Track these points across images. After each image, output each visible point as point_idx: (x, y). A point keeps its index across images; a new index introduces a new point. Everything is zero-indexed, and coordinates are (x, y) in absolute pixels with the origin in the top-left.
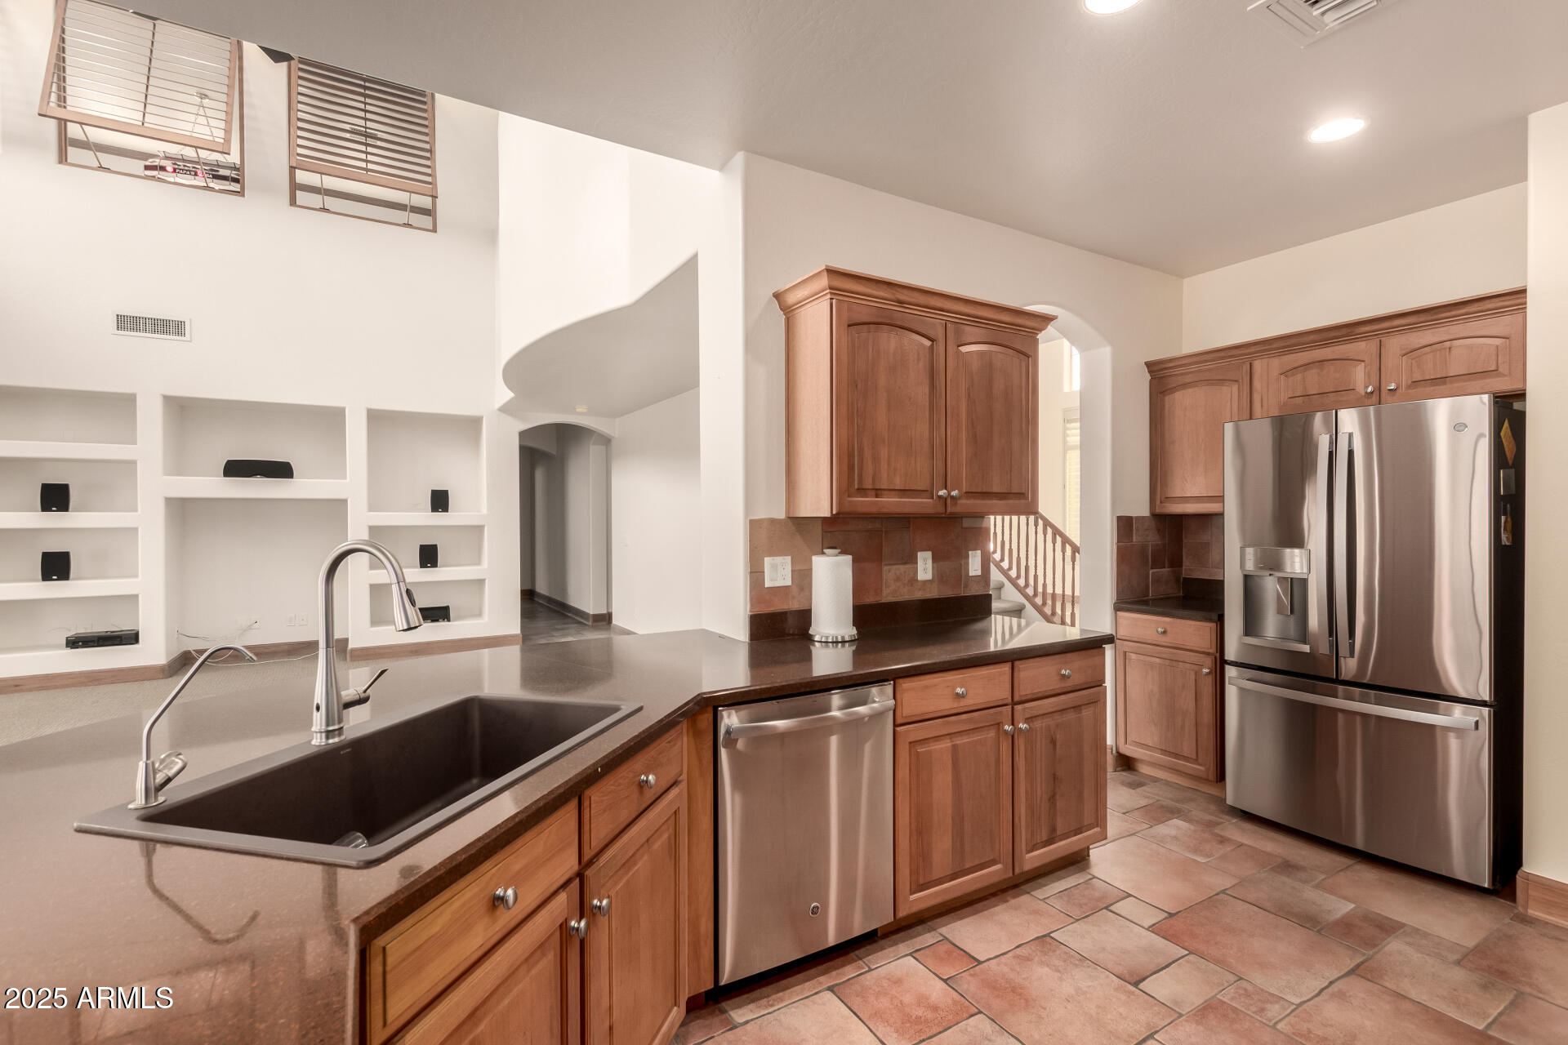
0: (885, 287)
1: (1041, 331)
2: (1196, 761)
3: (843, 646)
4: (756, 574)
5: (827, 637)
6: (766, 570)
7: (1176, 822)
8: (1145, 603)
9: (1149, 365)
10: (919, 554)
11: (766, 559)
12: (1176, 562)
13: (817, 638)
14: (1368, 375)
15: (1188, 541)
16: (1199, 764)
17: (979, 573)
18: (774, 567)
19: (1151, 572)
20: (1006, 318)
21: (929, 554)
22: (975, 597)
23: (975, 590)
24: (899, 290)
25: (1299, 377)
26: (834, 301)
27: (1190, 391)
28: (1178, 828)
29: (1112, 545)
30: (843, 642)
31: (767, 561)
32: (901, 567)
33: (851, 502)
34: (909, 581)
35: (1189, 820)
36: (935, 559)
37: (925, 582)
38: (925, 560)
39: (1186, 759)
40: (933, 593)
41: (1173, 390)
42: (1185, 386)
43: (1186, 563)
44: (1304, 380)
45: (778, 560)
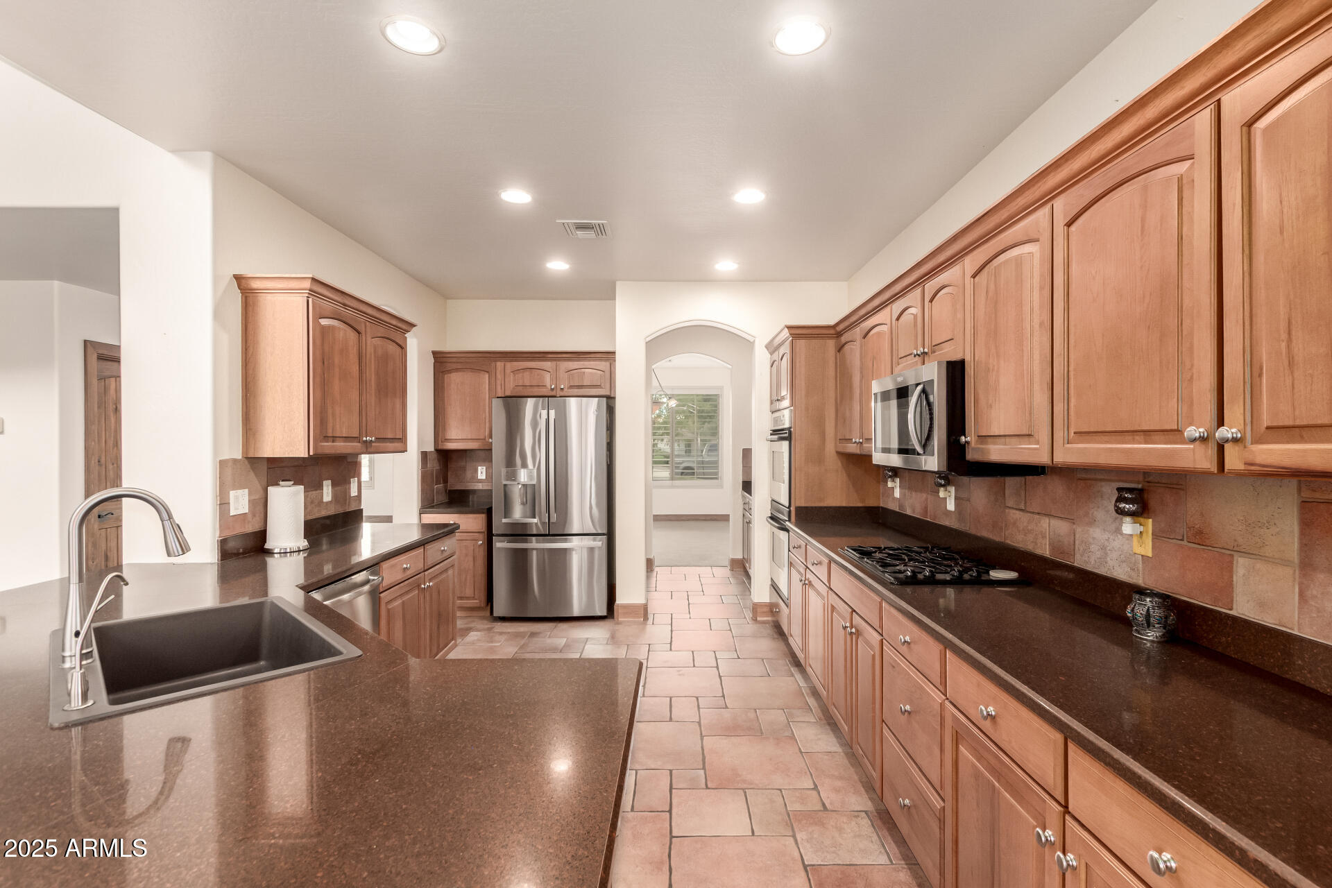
0: (339, 294)
1: (408, 331)
2: (474, 598)
3: (299, 554)
4: (223, 504)
5: (286, 549)
6: (231, 502)
7: (472, 633)
8: (433, 507)
9: (434, 353)
10: (324, 482)
11: (231, 492)
12: (445, 481)
13: (276, 551)
14: (552, 380)
15: (452, 465)
16: (476, 599)
17: (356, 494)
18: (237, 498)
19: (435, 487)
20: (394, 322)
21: (329, 482)
22: (354, 511)
23: (353, 508)
24: (347, 297)
25: (520, 375)
26: (310, 300)
27: (460, 374)
28: (477, 636)
29: (418, 471)
30: (299, 551)
31: (232, 493)
32: (314, 492)
33: (321, 446)
34: (318, 503)
35: (478, 630)
36: (333, 485)
37: (327, 503)
38: (328, 486)
39: (468, 598)
40: (332, 511)
41: (449, 372)
42: (457, 370)
43: (451, 480)
44: (523, 376)
45: (240, 492)
